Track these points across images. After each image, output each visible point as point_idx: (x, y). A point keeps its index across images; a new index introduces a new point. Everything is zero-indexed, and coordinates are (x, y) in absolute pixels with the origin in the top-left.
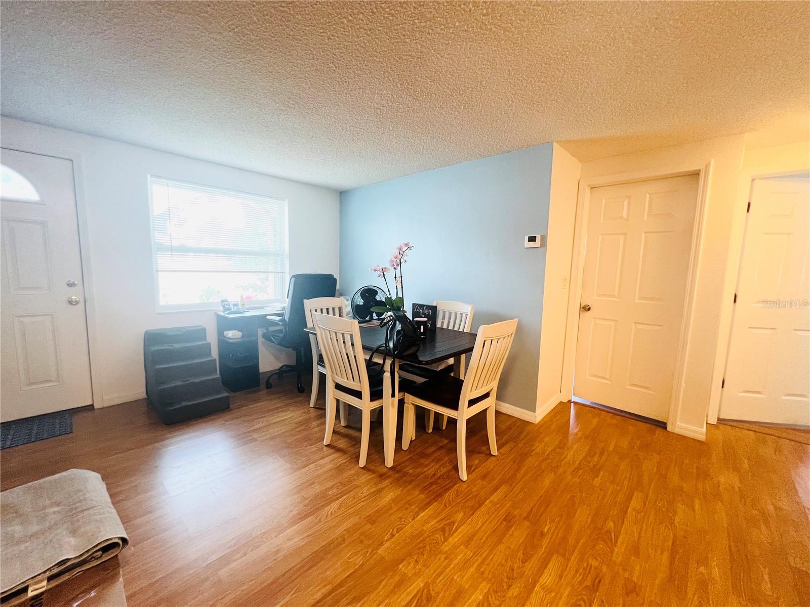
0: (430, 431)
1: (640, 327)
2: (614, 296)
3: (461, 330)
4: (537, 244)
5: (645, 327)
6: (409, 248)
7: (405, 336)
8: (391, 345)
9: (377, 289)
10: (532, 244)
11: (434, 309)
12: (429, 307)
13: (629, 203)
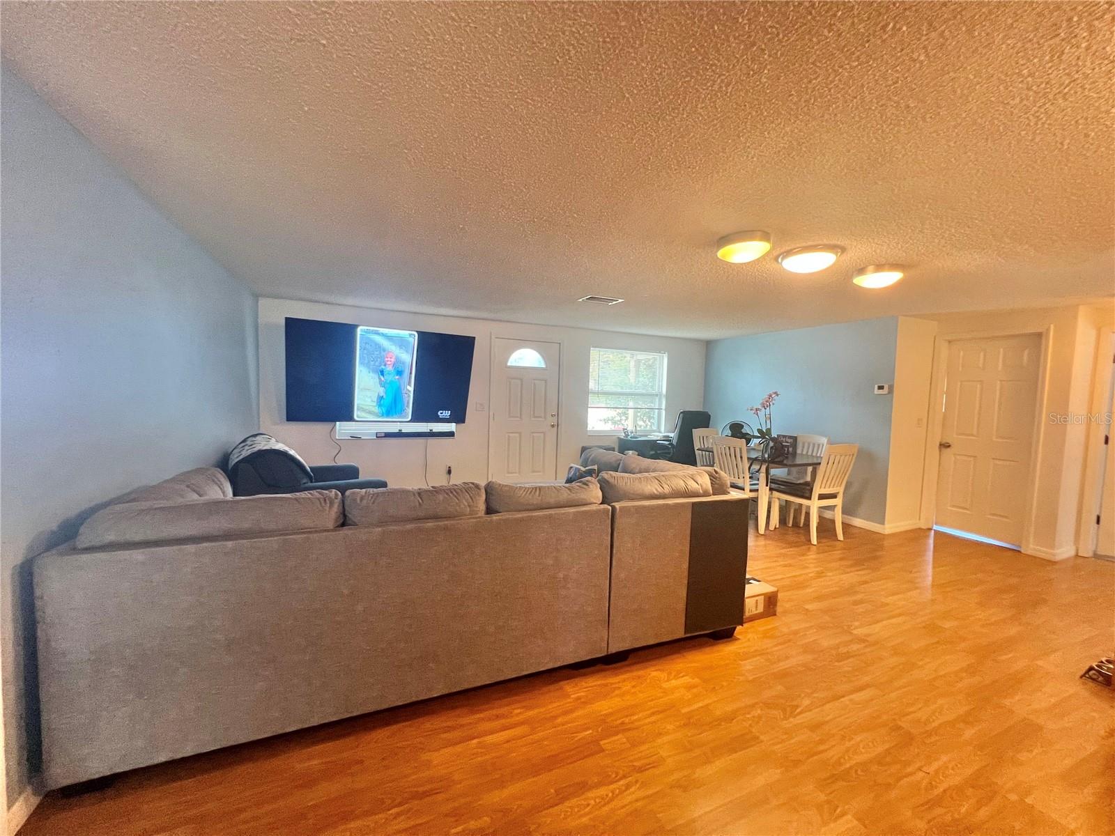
0: (790, 525)
1: (997, 462)
2: (972, 435)
3: (818, 455)
4: (885, 391)
5: (1001, 463)
6: (777, 395)
7: (776, 450)
8: (766, 456)
9: (743, 424)
10: (881, 392)
11: (795, 439)
12: (790, 437)
13: (985, 356)
